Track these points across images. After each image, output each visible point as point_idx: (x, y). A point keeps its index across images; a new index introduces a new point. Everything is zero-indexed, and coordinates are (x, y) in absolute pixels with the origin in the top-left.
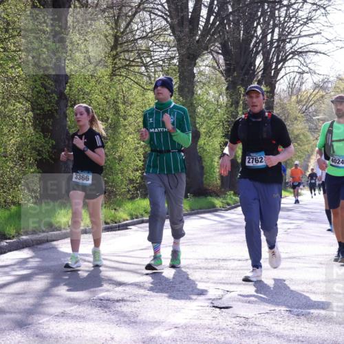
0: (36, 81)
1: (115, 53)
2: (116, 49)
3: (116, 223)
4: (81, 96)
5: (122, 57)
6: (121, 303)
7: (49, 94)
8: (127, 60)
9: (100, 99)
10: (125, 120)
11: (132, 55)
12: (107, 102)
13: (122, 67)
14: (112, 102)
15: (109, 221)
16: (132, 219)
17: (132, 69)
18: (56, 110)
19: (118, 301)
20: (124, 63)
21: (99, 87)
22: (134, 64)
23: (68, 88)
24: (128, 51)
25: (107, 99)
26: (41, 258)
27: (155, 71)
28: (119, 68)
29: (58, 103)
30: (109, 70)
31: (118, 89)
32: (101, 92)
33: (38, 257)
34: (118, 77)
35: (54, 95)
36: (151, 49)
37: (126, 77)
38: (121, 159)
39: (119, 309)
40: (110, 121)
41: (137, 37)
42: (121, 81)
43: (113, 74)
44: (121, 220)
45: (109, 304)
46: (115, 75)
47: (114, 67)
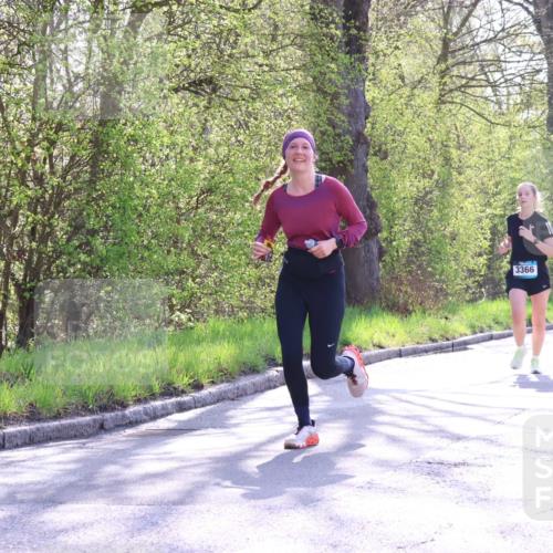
0: (319, 116)
1: (443, 66)
2: (446, 60)
3: (448, 340)
4: (390, 138)
5: (455, 72)
6: (462, 469)
7: (339, 135)
8: (463, 78)
9: (421, 141)
10: (460, 174)
11: (470, 70)
12: (432, 146)
13: (456, 89)
14: (439, 146)
15: (436, 336)
16: (475, 333)
17: (470, 91)
18: (351, 161)
19: (455, 465)
20: (459, 82)
21: (418, 121)
22: (474, 83)
23: (369, 125)
24: (464, 63)
25: (430, 141)
26: (330, 395)
27: (509, 94)
28: (451, 91)
29: (353, 150)
30: (435, 95)
31: (449, 124)
32: (422, 131)
33: (326, 395)
34: (449, 106)
35: (347, 137)
36: (502, 58)
37: (462, 105)
38: (454, 237)
39: (459, 478)
40: (436, 177)
41: (478, 40)
42: (454, 112)
43: (441, 101)
44: (456, 335)
45: (443, 469)
46: (444, 103)
47: (443, 89)
